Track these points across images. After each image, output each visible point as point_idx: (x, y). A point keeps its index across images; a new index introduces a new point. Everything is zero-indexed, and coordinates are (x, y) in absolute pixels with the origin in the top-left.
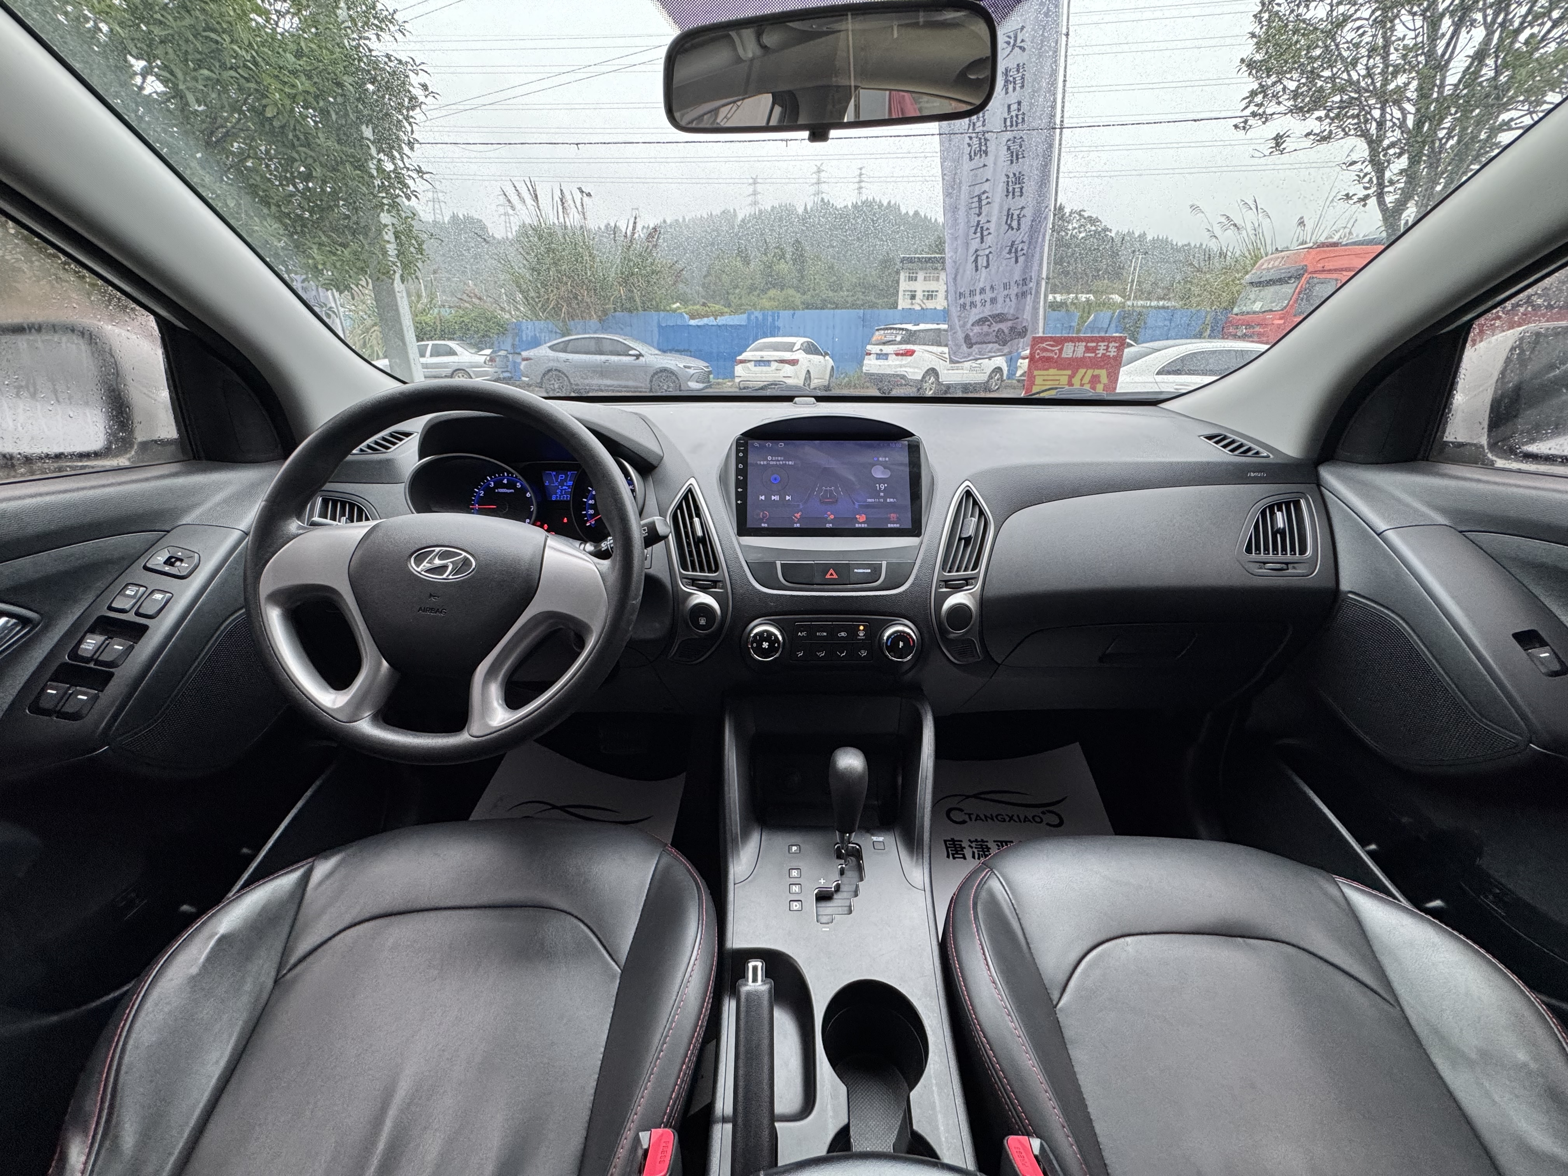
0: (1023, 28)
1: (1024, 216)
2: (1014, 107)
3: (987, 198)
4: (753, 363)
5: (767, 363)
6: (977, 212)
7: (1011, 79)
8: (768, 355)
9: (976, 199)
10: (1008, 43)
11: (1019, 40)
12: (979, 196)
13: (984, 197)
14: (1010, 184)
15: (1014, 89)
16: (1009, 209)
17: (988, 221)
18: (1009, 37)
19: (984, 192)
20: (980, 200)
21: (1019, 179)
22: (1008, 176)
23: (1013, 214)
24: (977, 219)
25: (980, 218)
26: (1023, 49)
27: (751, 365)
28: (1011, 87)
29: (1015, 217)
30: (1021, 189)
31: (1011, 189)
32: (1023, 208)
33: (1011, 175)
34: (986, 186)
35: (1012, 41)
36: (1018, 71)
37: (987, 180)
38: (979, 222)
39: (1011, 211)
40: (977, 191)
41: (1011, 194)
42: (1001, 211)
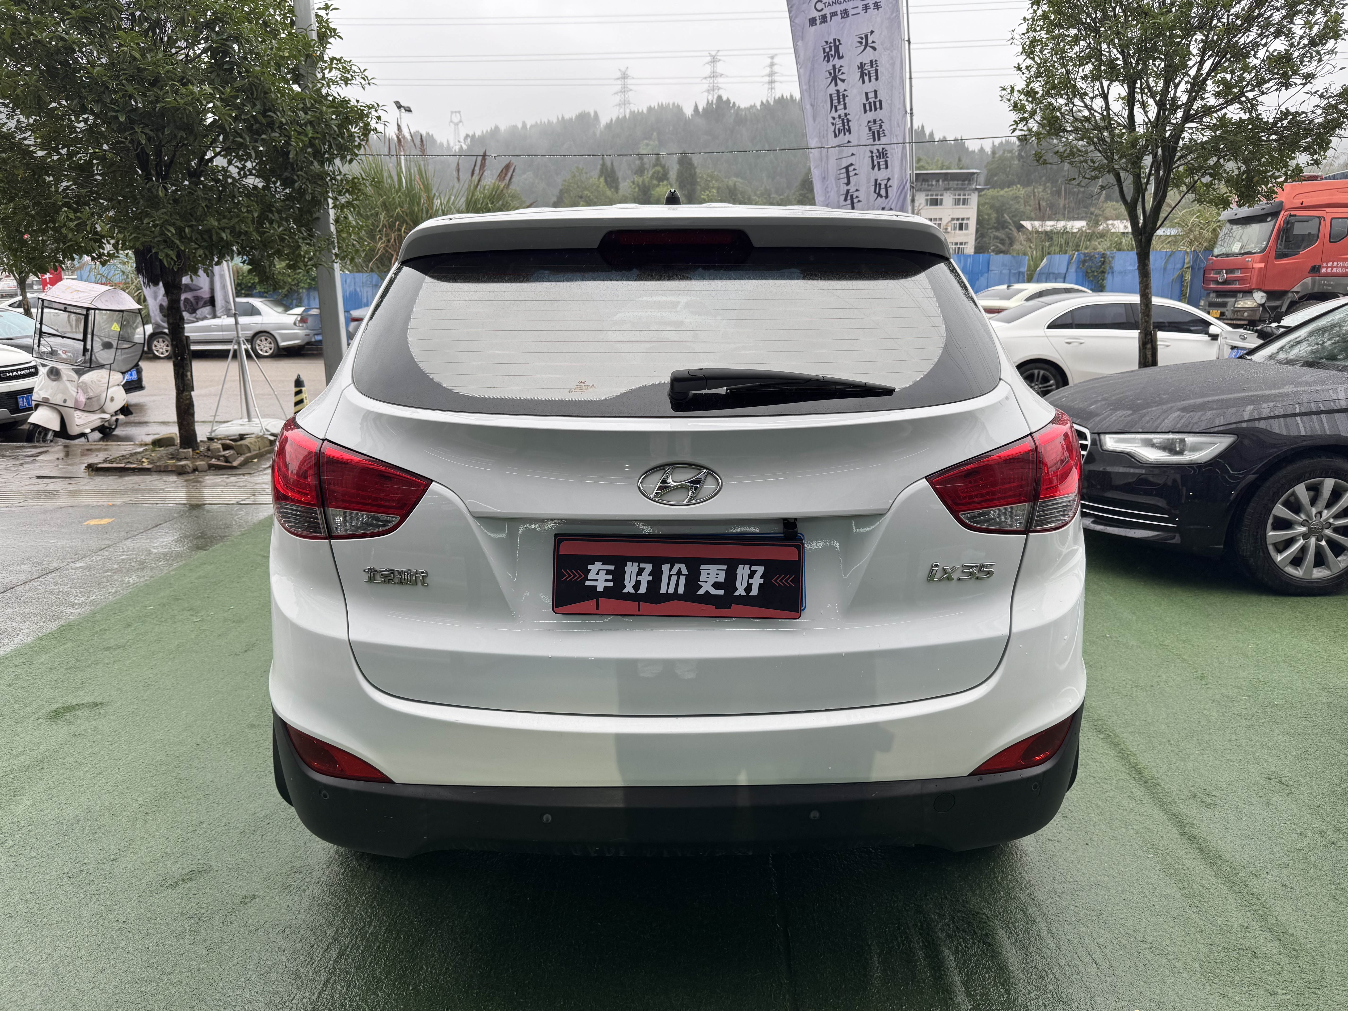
0: (872, 32)
1: (890, 186)
2: (871, 95)
3: (854, 169)
6: (846, 181)
7: (866, 72)
9: (844, 170)
10: (861, 43)
11: (870, 41)
12: (847, 168)
13: (851, 169)
14: (875, 158)
15: (870, 81)
16: (876, 180)
17: (857, 190)
18: (862, 38)
19: (852, 165)
20: (848, 172)
21: (883, 154)
22: (872, 152)
23: (880, 184)
24: (846, 188)
25: (848, 187)
26: (874, 49)
28: (866, 78)
29: (883, 186)
30: (886, 162)
31: (876, 163)
32: (889, 179)
33: (875, 151)
34: (852, 160)
35: (864, 41)
36: (872, 66)
37: (853, 154)
38: (848, 191)
39: (879, 181)
40: (845, 163)
41: (876, 167)
42: (869, 182)
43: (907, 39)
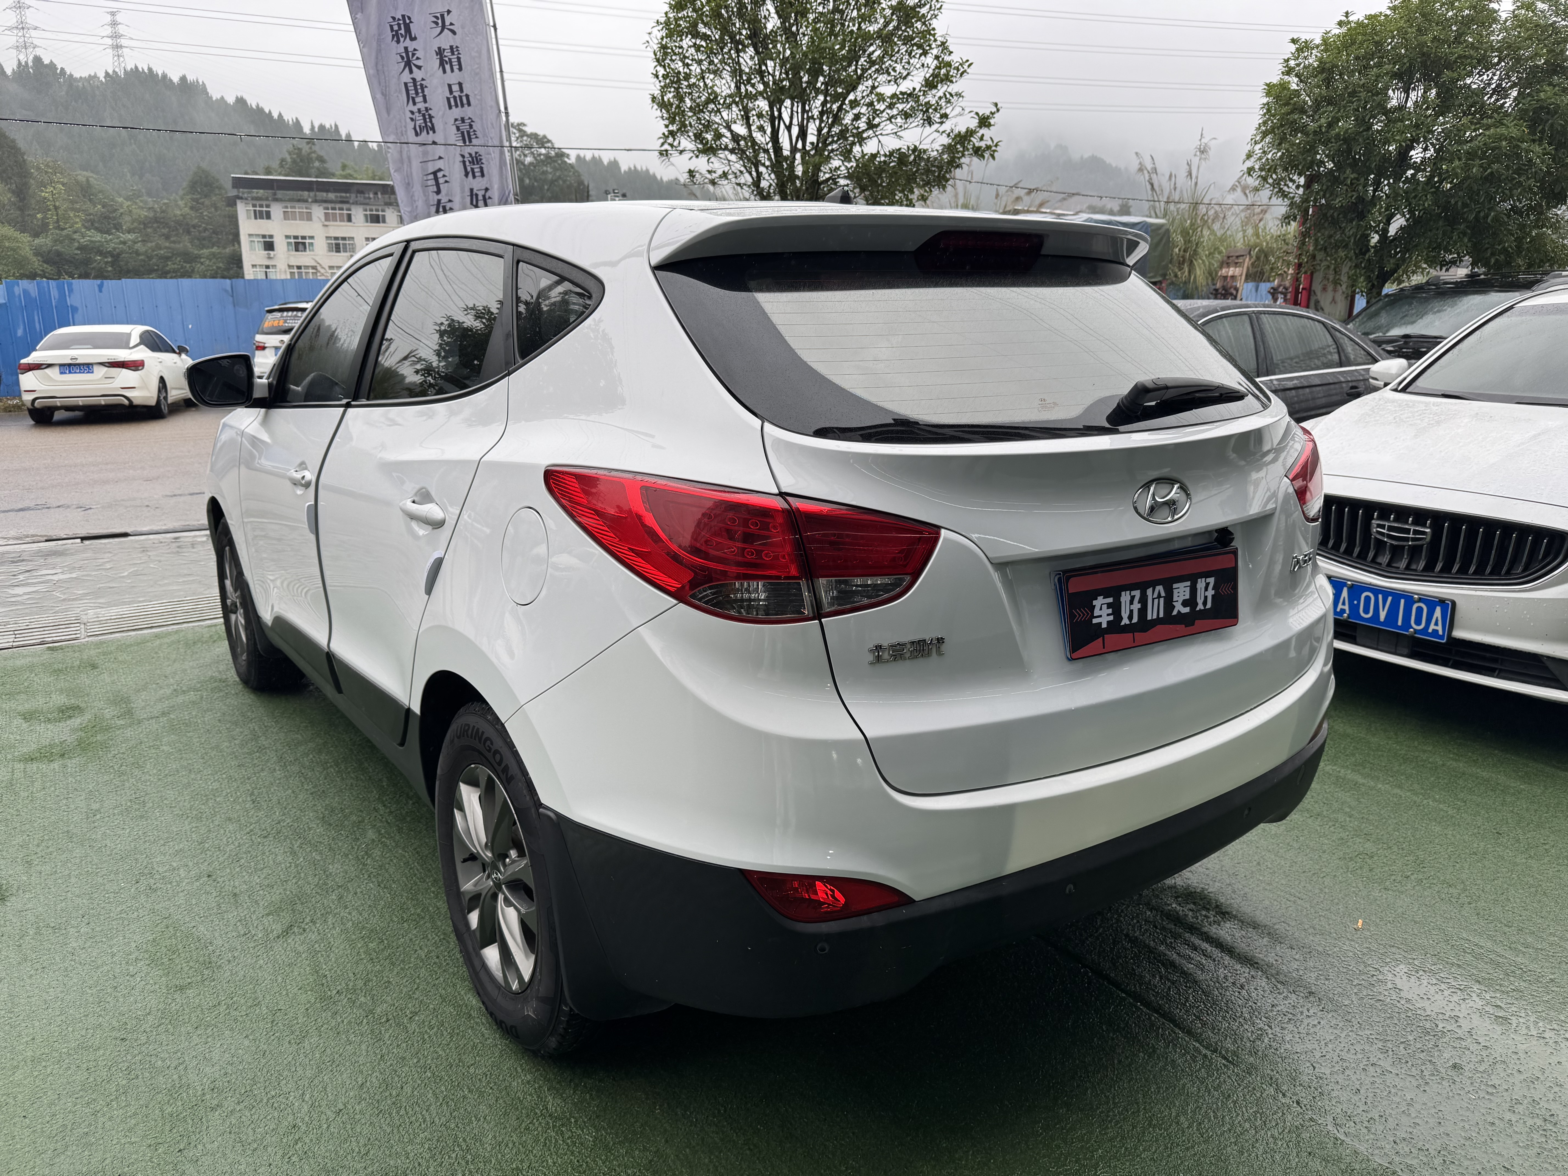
0: (449, 12)
1: (490, 198)
2: (455, 88)
3: (444, 176)
4: (57, 369)
5: (87, 367)
6: (435, 190)
7: (447, 59)
8: (83, 354)
9: (432, 176)
10: (437, 23)
11: (447, 23)
12: (435, 173)
13: (440, 175)
14: (467, 163)
15: (452, 71)
16: (472, 190)
17: (450, 201)
18: (437, 17)
19: (440, 170)
20: (436, 179)
21: (476, 159)
22: (463, 156)
23: (477, 195)
24: (436, 197)
25: (439, 197)
26: (454, 33)
27: (54, 373)
28: (448, 67)
29: (480, 197)
30: (481, 168)
31: (469, 169)
32: (487, 190)
33: (467, 155)
34: (440, 164)
35: (440, 21)
36: (453, 54)
37: (440, 158)
38: (439, 201)
39: (475, 191)
40: (431, 168)
41: (470, 174)
42: (463, 191)
43: (492, 24)
